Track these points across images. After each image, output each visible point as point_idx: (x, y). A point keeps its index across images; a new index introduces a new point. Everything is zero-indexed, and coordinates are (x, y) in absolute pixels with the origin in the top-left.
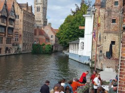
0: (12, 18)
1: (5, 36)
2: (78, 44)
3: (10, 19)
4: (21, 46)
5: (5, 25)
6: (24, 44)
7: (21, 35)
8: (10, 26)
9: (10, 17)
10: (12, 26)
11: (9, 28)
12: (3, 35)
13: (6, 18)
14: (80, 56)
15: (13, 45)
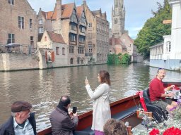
0: (83, 24)
1: (76, 45)
2: (162, 46)
3: (81, 26)
4: (94, 56)
5: (76, 33)
6: (98, 54)
7: (94, 45)
8: (82, 34)
9: (80, 23)
10: (83, 34)
11: (80, 36)
12: (74, 43)
13: (76, 25)
14: (165, 61)
15: (86, 55)
